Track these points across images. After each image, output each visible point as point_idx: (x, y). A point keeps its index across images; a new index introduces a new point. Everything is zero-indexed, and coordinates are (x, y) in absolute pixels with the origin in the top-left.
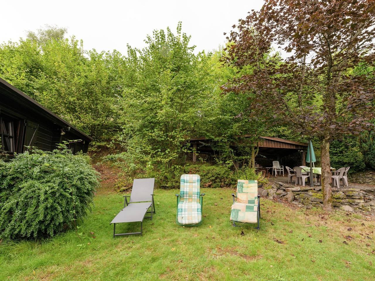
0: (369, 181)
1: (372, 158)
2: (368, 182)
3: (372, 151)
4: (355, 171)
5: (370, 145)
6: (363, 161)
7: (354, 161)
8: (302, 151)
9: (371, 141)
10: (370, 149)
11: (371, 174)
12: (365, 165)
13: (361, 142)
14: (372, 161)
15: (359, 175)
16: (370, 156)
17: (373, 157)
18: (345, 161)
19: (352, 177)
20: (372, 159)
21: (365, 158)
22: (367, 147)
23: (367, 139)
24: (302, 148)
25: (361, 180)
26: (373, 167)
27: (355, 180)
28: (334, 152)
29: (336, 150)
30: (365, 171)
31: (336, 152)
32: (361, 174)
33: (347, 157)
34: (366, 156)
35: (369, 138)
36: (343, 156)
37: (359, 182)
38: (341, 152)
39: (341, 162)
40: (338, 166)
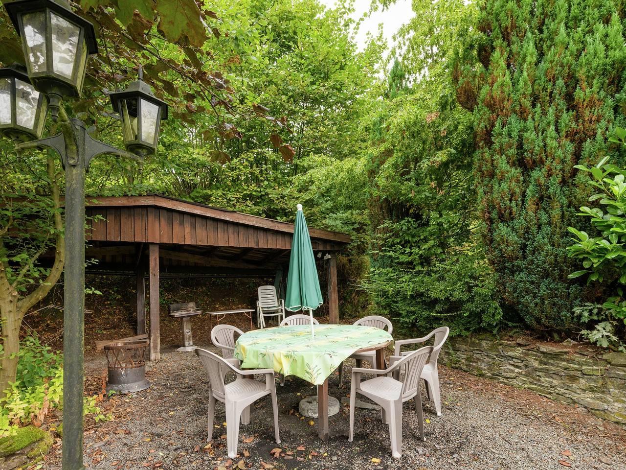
0: (513, 371)
1: (528, 285)
2: (508, 375)
3: (530, 258)
4: (467, 329)
5: (527, 230)
6: (493, 297)
7: (465, 297)
8: (328, 256)
9: (530, 213)
10: (524, 247)
11: (519, 345)
12: (500, 310)
13: (491, 221)
14: (529, 298)
15: (479, 345)
16: (523, 275)
17: (532, 283)
18: (433, 295)
19: (456, 350)
20: (527, 291)
21: (504, 284)
22: (513, 238)
23: (514, 203)
24: (328, 248)
25: (483, 366)
26: (529, 320)
27: (467, 360)
28: (404, 258)
29: (411, 253)
30: (499, 330)
31: (410, 259)
32: (483, 343)
33: (441, 278)
34: (507, 278)
35: (523, 202)
36: (428, 274)
37: (479, 369)
38: (425, 260)
39: (422, 295)
40: (413, 309)
